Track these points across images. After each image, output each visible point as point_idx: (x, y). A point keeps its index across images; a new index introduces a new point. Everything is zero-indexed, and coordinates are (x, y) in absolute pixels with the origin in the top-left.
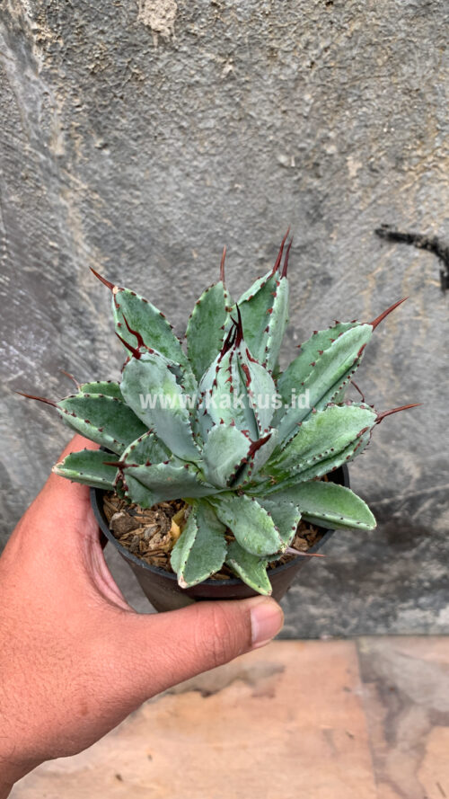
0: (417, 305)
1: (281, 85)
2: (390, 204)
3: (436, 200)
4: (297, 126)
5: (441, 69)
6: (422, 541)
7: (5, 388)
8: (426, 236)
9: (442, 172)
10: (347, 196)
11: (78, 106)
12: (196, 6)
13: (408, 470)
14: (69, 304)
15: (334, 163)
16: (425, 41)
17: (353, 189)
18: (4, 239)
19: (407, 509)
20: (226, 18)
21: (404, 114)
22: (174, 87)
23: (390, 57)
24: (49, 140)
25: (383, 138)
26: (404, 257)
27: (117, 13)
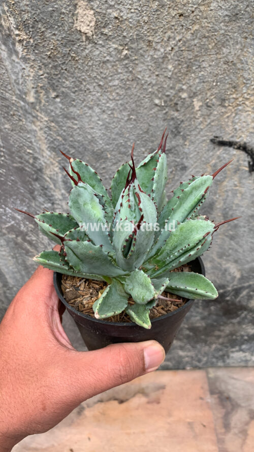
0: (236, 181)
1: (155, 61)
2: (218, 125)
3: (244, 122)
4: (164, 83)
5: (245, 50)
6: (242, 313)
7: (4, 231)
8: (239, 142)
9: (247, 106)
10: (194, 121)
11: (42, 75)
12: (106, 19)
13: (233, 273)
14: (39, 184)
15: (186, 103)
16: (236, 35)
17: (197, 117)
18: (2, 149)
19: (233, 295)
20: (123, 25)
21: (225, 75)
22: (95, 63)
23: (216, 44)
24: (26, 94)
25: (213, 88)
26: (227, 154)
27: (62, 24)
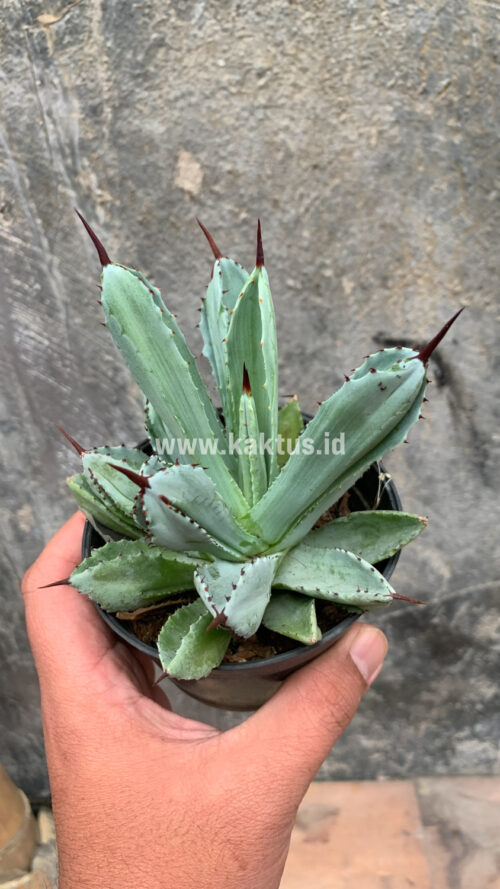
1: (285, 226)
2: (382, 315)
3: (419, 310)
4: (299, 256)
9: (421, 287)
10: (346, 310)
12: (217, 174)
13: (438, 569)
15: (332, 284)
17: (349, 304)
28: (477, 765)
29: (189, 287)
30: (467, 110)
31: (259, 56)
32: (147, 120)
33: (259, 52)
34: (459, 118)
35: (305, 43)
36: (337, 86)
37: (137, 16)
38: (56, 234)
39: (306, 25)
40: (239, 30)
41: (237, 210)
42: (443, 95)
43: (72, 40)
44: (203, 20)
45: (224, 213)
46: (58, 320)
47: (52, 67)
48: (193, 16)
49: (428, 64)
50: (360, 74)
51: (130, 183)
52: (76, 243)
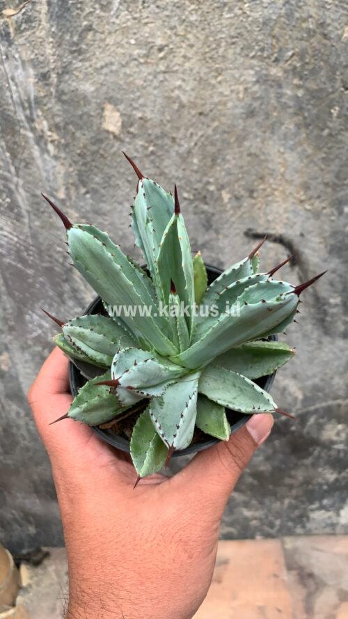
1: (180, 156)
2: (250, 217)
3: (276, 213)
4: (191, 177)
6: (314, 450)
7: (30, 342)
8: (275, 234)
9: (277, 197)
10: (225, 214)
12: (132, 120)
13: (294, 393)
14: (69, 285)
15: (215, 196)
17: (227, 210)
18: (31, 248)
19: (299, 424)
20: (148, 124)
24: (56, 190)
25: (240, 180)
27: (92, 125)
28: (325, 527)
29: (115, 198)
30: (306, 72)
31: (159, 37)
32: (81, 82)
33: (159, 33)
34: (301, 78)
35: (191, 27)
36: (216, 56)
37: (72, 9)
38: (20, 164)
39: (192, 14)
40: (144, 19)
41: (146, 145)
42: (289, 62)
43: (27, 27)
44: (119, 11)
45: (138, 147)
46: (23, 223)
47: (13, 46)
48: (112, 9)
49: (278, 40)
50: (230, 48)
51: (71, 127)
52: (35, 169)
